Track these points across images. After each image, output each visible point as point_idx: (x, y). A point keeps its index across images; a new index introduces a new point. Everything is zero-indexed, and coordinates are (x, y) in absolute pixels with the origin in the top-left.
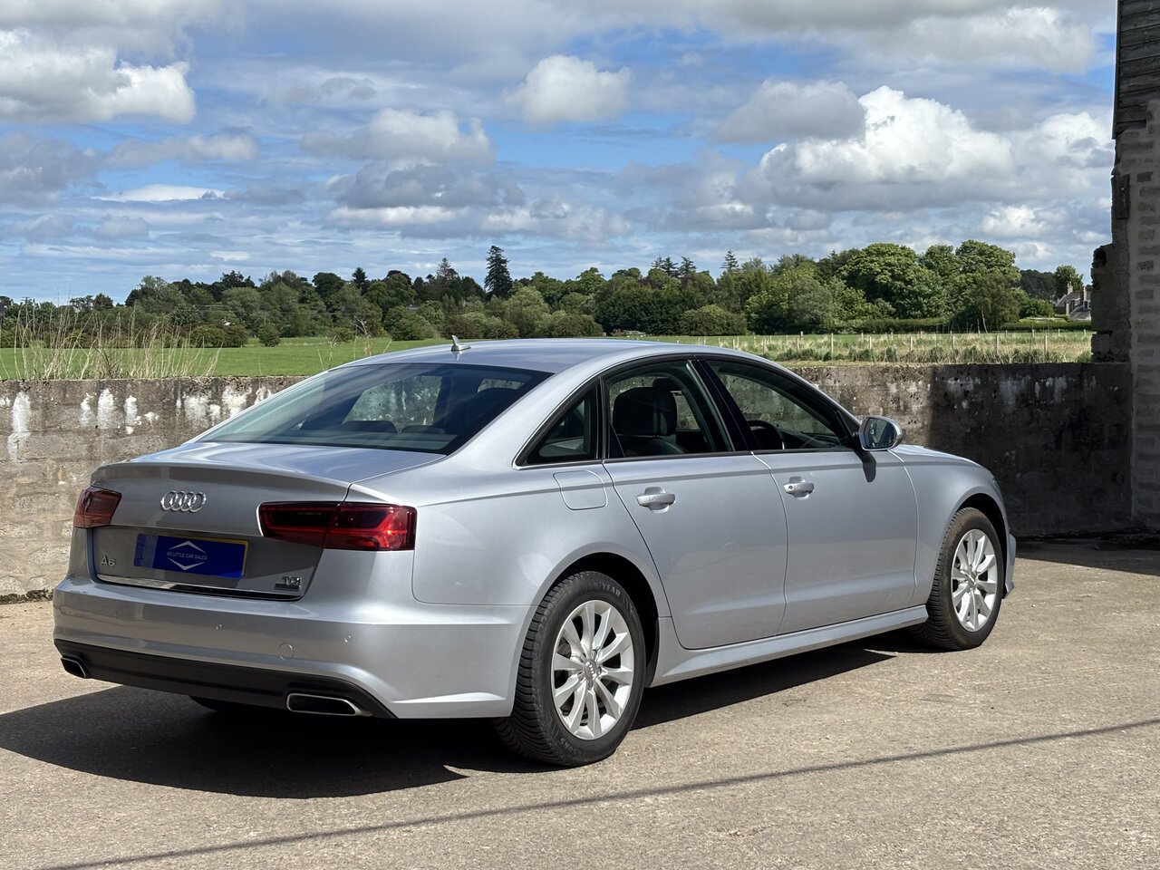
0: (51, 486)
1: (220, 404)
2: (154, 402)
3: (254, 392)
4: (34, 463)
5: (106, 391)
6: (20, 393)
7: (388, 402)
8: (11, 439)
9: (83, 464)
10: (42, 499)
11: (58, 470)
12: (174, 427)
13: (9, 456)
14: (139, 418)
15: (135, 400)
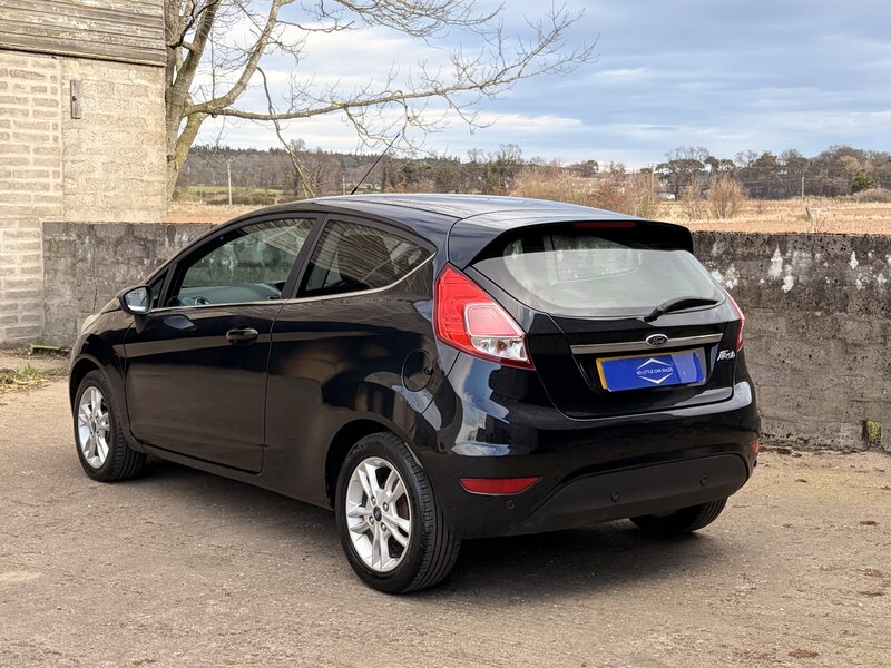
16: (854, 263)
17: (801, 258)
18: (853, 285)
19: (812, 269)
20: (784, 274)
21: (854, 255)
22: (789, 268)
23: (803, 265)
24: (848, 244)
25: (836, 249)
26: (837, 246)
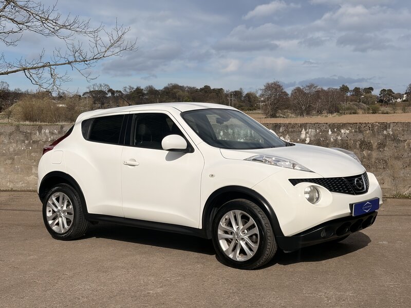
7: (247, 134)
16: (330, 133)
17: (312, 131)
18: (330, 140)
19: (315, 136)
20: (306, 137)
21: (330, 130)
22: (308, 135)
23: (312, 134)
24: (328, 126)
25: (324, 128)
26: (324, 127)
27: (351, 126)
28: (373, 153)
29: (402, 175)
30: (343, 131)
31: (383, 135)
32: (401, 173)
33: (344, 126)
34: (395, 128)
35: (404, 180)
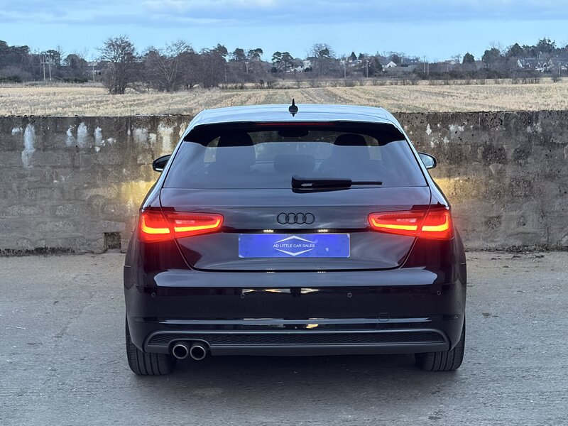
0: (48, 183)
1: (156, 133)
2: (113, 131)
3: (178, 126)
4: (38, 168)
5: (82, 124)
6: (29, 125)
8: (23, 154)
9: (68, 170)
10: (43, 192)
11: (53, 173)
12: (126, 148)
13: (23, 164)
14: (103, 141)
15: (100, 129)
16: (429, 131)
18: (428, 145)
21: (428, 126)
24: (425, 119)
25: (418, 123)
26: (419, 120)
27: (468, 117)
28: (507, 167)
29: (557, 208)
30: (452, 128)
31: (525, 134)
32: (557, 205)
33: (456, 117)
34: (547, 121)
35: (561, 217)
